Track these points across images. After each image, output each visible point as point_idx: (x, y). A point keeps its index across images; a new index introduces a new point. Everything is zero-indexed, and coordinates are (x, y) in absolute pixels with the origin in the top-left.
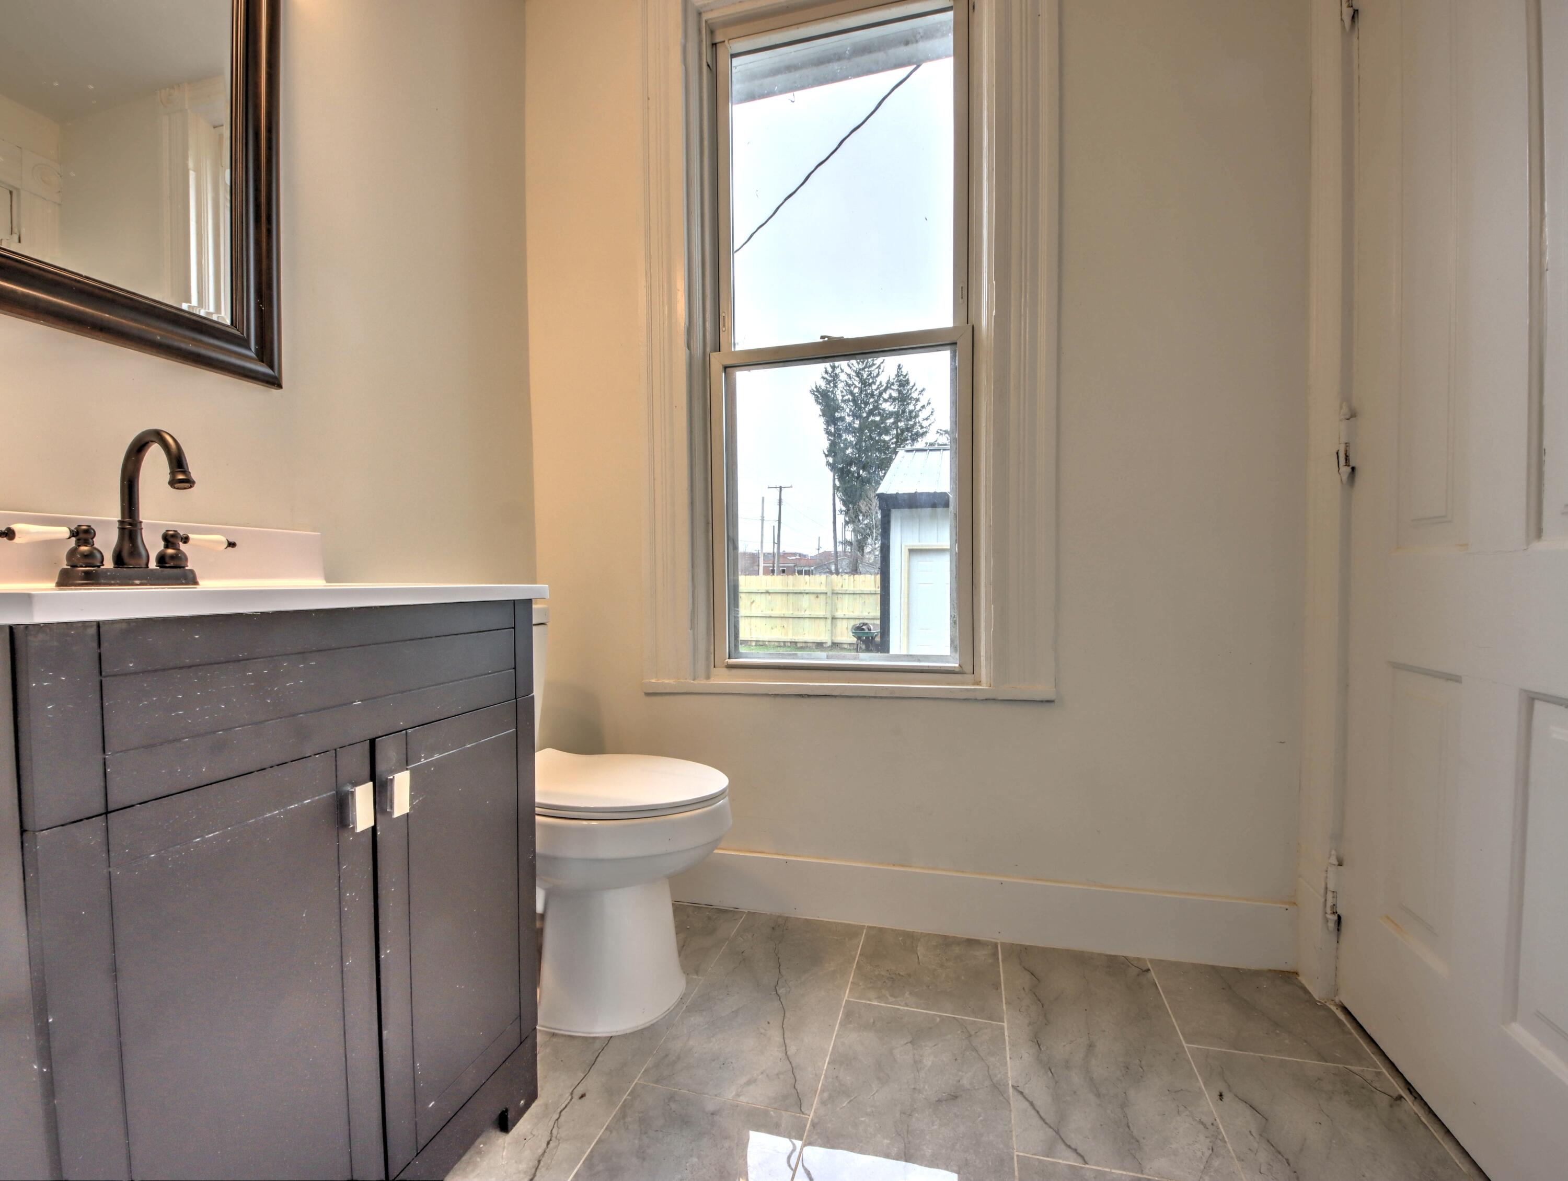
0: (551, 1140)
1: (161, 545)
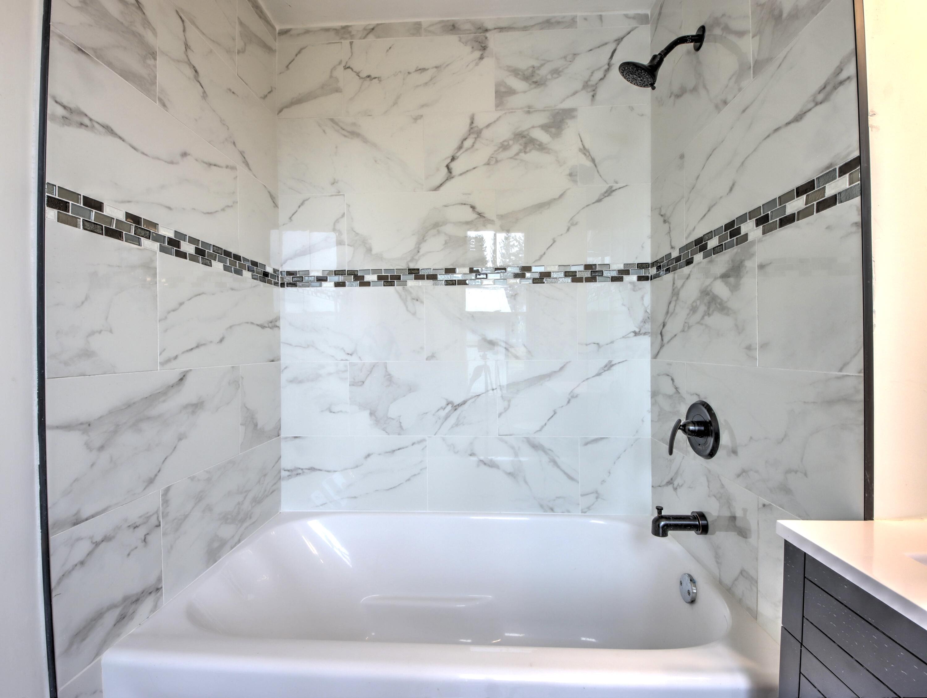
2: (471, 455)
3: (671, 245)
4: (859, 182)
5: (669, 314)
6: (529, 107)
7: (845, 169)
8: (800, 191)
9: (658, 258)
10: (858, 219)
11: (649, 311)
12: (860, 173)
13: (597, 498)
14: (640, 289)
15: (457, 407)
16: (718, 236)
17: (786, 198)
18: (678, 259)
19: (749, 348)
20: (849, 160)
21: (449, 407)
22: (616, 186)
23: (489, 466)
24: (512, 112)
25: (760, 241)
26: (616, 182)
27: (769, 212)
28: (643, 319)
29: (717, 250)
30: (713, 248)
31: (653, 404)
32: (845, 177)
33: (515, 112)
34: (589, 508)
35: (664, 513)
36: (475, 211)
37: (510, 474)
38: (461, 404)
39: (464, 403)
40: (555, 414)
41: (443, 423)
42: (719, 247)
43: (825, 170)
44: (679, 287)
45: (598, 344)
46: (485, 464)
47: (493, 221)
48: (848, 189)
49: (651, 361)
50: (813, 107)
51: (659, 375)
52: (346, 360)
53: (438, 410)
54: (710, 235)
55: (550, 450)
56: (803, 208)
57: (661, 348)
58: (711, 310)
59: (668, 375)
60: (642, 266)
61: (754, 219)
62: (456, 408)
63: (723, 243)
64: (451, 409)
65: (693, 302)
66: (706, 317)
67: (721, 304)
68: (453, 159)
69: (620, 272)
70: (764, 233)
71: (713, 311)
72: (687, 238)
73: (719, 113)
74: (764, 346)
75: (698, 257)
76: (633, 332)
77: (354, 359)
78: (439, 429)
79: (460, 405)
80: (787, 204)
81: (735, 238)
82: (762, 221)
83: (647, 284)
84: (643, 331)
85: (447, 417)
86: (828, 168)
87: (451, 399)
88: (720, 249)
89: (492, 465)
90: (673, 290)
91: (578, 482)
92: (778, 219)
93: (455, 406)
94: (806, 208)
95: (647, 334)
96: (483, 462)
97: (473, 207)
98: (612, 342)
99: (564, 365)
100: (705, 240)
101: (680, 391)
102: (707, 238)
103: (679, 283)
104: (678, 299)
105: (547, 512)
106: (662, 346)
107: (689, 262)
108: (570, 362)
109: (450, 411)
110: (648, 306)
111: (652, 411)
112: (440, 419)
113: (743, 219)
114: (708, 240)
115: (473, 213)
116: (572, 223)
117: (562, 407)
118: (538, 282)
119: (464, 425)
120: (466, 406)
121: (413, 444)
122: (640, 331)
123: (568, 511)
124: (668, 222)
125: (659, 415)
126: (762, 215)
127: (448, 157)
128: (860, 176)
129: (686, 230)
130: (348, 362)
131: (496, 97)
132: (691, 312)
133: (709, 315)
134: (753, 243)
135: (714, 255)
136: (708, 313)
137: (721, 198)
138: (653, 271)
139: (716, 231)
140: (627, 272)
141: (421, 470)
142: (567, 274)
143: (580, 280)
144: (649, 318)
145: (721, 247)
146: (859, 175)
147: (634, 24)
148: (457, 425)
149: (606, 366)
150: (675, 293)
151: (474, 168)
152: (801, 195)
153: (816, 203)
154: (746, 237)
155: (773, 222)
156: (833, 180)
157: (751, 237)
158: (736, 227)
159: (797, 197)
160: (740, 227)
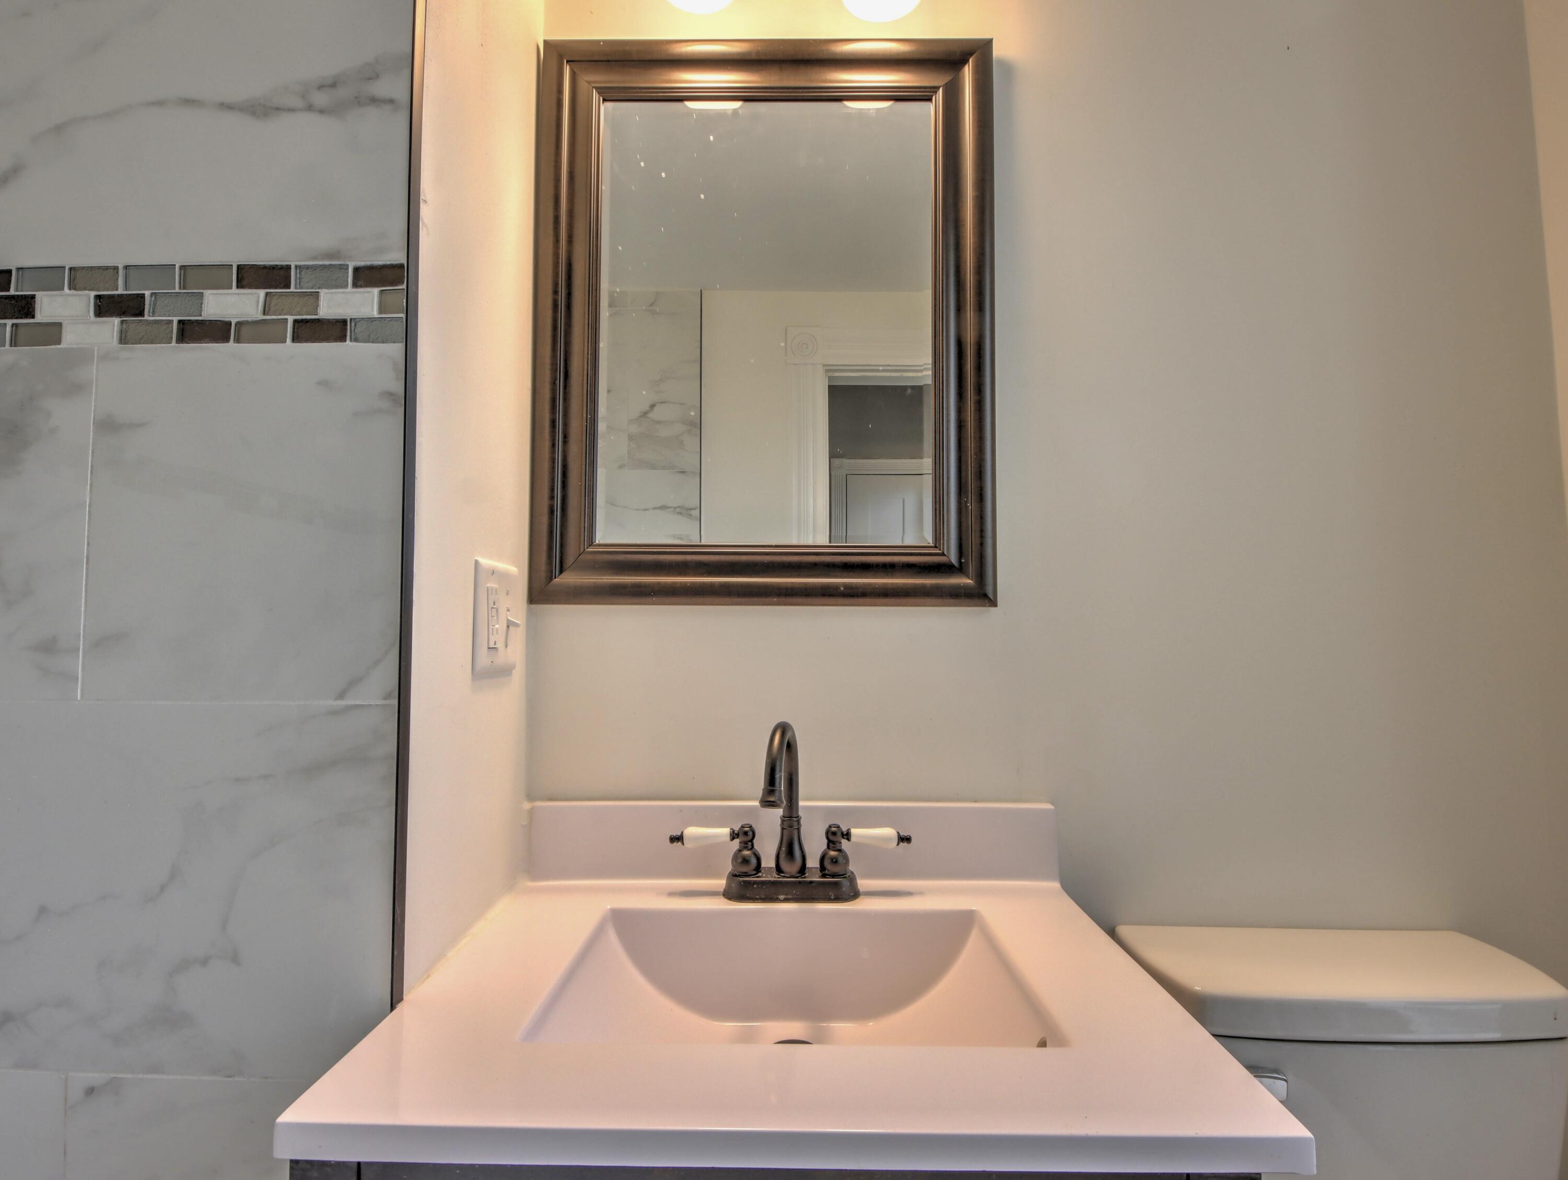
1: (824, 843)
4: (400, 315)
7: (367, 276)
8: (252, 276)
10: (396, 388)
12: (405, 298)
17: (202, 276)
20: (381, 263)
25: (106, 357)
27: (145, 293)
32: (369, 292)
43: (323, 259)
48: (373, 319)
50: (301, 110)
56: (255, 319)
61: (91, 294)
70: (123, 340)
80: (208, 293)
81: (9, 321)
82: (116, 306)
86: (329, 256)
92: (174, 319)
94: (264, 321)
113: (47, 277)
126: (119, 292)
128: (405, 304)
134: (79, 357)
146: (403, 302)
152: (250, 286)
153: (291, 319)
154: (53, 332)
155: (156, 322)
156: (337, 287)
157: (70, 338)
158: (12, 292)
159: (240, 285)
160: (33, 297)
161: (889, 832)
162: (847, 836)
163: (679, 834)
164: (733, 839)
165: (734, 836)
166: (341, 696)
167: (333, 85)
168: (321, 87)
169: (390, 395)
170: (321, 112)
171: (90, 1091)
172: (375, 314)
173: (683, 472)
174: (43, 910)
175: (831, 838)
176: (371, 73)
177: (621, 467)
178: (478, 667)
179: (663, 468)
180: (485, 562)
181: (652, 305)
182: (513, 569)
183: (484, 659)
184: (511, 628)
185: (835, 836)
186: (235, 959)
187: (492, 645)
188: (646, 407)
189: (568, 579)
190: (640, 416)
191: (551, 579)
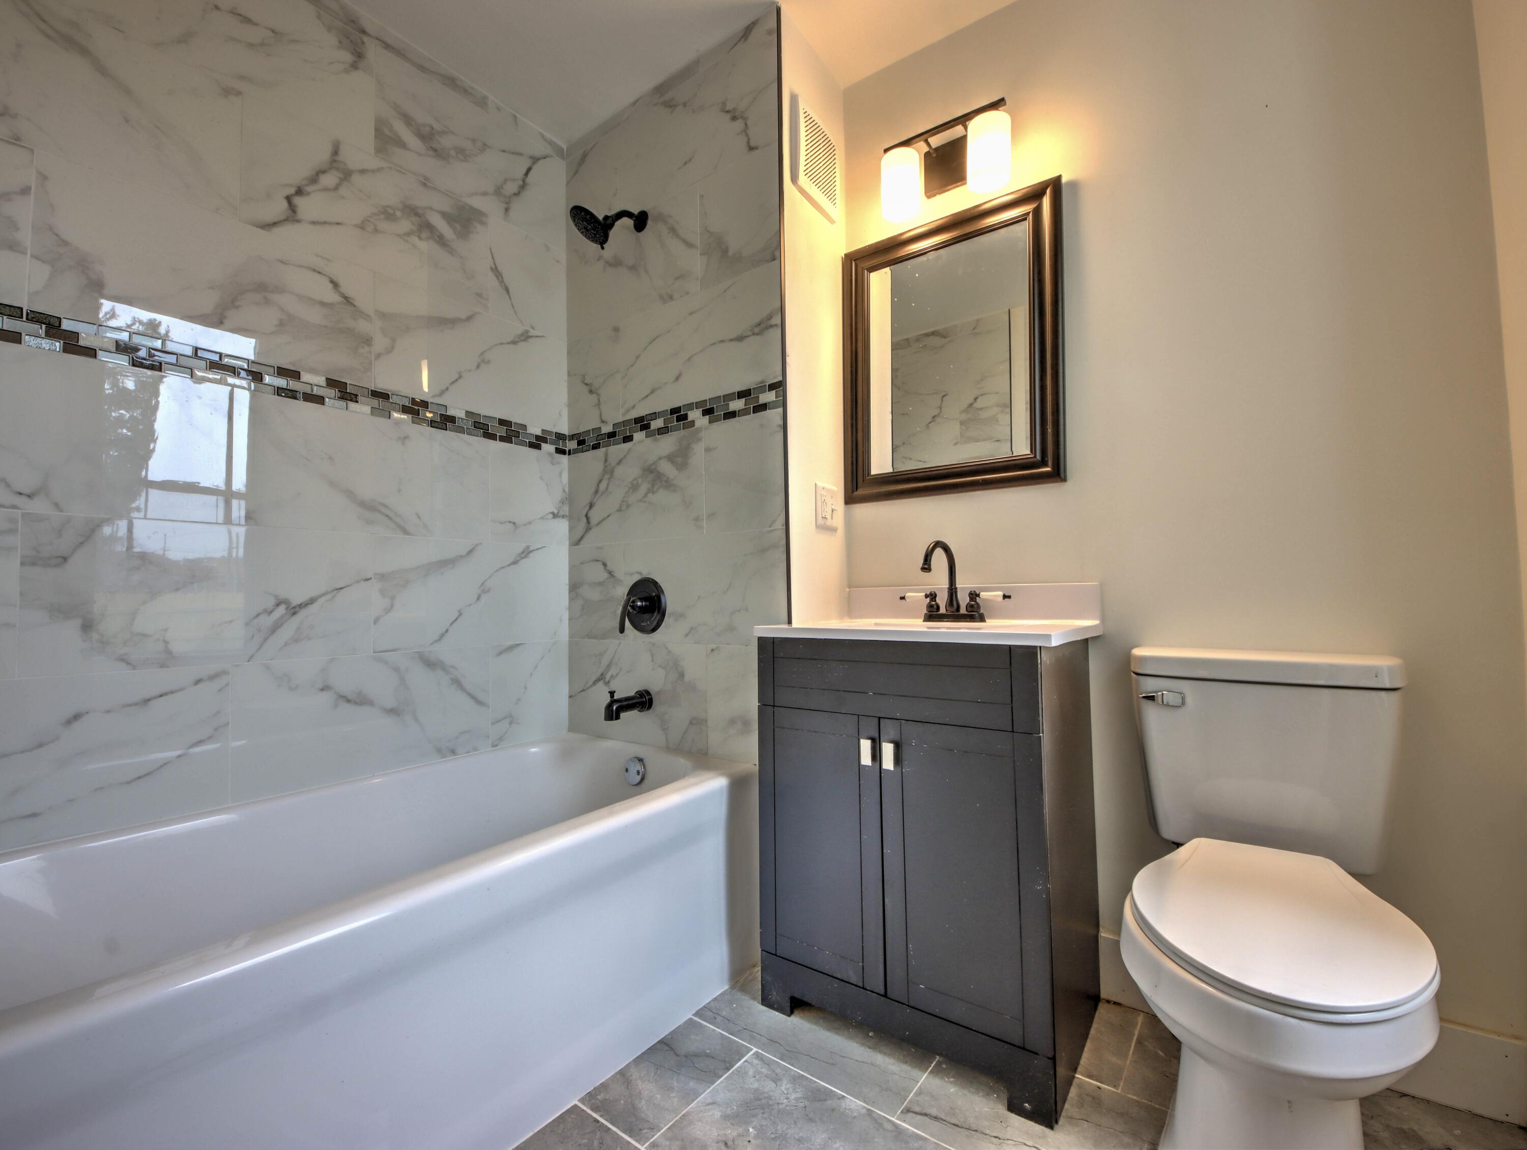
0: (999, 1139)
1: (968, 599)
2: (322, 690)
3: (601, 418)
4: (782, 398)
5: (598, 495)
6: (426, 179)
7: (772, 387)
8: (742, 394)
9: (581, 430)
10: (781, 423)
11: (566, 490)
12: (783, 392)
13: (511, 723)
14: (558, 463)
15: (297, 609)
16: (663, 419)
17: (729, 397)
18: (612, 435)
19: (697, 519)
20: (776, 382)
21: (282, 610)
22: (532, 333)
23: (356, 703)
24: (400, 171)
25: (706, 428)
26: (533, 328)
27: (715, 406)
28: (562, 499)
29: (663, 431)
30: (658, 429)
31: (571, 600)
32: (773, 392)
33: (404, 173)
34: (501, 739)
35: (616, 697)
36: (338, 290)
37: (392, 712)
38: (306, 603)
39: (312, 601)
40: (460, 615)
41: (268, 638)
42: (664, 429)
43: (759, 384)
44: (613, 465)
45: (514, 523)
46: (349, 701)
47: (368, 316)
48: (774, 401)
49: (570, 550)
50: (751, 335)
51: (582, 563)
52: (14, 507)
53: (258, 615)
54: (654, 416)
55: (453, 667)
56: (742, 408)
57: (586, 532)
58: (656, 487)
59: (598, 561)
60: (559, 436)
61: (701, 409)
62: (294, 610)
63: (669, 425)
64: (286, 614)
65: (633, 480)
66: (649, 495)
67: (667, 481)
68: (300, 192)
69: (537, 437)
70: (710, 422)
71: (658, 489)
72: (624, 415)
73: (664, 304)
74: (711, 516)
75: (639, 436)
76: (551, 513)
77: (39, 506)
78: (258, 650)
79: (303, 605)
80: (730, 402)
81: (682, 422)
82: (708, 412)
83: (564, 459)
84: (561, 513)
85: (275, 628)
86: (761, 383)
87: (283, 595)
88: (665, 430)
89: (360, 700)
90: (606, 467)
91: (489, 707)
92: (722, 413)
93: (294, 608)
94: (745, 408)
95: (565, 518)
96: (346, 698)
97: (335, 284)
98: (530, 523)
99: (473, 548)
100: (647, 420)
101: (615, 574)
102: (650, 418)
103: (613, 460)
104: (611, 476)
105: (446, 757)
106: (588, 529)
107: (628, 439)
108: (481, 544)
109: (282, 617)
110: (566, 485)
111: (570, 608)
112: (259, 631)
113: (690, 406)
114: (651, 420)
115: (335, 293)
116: (482, 362)
117: (470, 605)
118: (438, 427)
119: (310, 639)
120: (313, 608)
121: (198, 682)
122: (558, 513)
123: (475, 749)
124: (597, 393)
125: (583, 609)
126: (708, 407)
127: (291, 185)
128: (783, 394)
129: (622, 407)
130: (20, 511)
131: (375, 137)
132: (631, 491)
133: (653, 492)
134: (699, 430)
135: (658, 435)
136: (651, 491)
137: (666, 383)
138: (572, 445)
139: (660, 414)
140: (545, 440)
141: (216, 730)
142: (477, 425)
143: (492, 437)
144: (570, 499)
145: (667, 429)
147: (549, 151)
148: (296, 640)
149: (523, 552)
150: (608, 471)
151: (338, 224)
152: (741, 398)
153: (752, 406)
154: (692, 423)
155: (718, 415)
156: (764, 393)
157: (697, 424)
158: (682, 413)
159: (738, 398)
160: (687, 413)
161: (1001, 593)
162: (978, 595)
163: (903, 596)
164: (926, 598)
165: (926, 596)
166: (770, 527)
167: (759, 324)
168: (756, 326)
169: (780, 425)
170: (757, 334)
171: (712, 650)
172: (774, 399)
173: (998, 441)
174: (699, 597)
175: (971, 596)
176: (770, 317)
177: (956, 444)
178: (818, 523)
179: (985, 440)
180: (820, 484)
181: (974, 329)
182: (835, 488)
183: (820, 521)
184: (834, 511)
185: (974, 596)
186: (747, 610)
187: (824, 516)
188: (971, 400)
189: (861, 492)
190: (968, 407)
191: (853, 492)
